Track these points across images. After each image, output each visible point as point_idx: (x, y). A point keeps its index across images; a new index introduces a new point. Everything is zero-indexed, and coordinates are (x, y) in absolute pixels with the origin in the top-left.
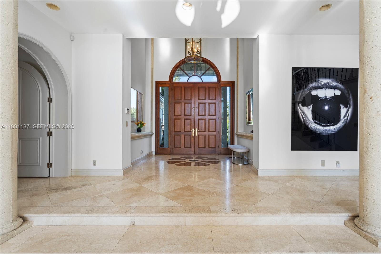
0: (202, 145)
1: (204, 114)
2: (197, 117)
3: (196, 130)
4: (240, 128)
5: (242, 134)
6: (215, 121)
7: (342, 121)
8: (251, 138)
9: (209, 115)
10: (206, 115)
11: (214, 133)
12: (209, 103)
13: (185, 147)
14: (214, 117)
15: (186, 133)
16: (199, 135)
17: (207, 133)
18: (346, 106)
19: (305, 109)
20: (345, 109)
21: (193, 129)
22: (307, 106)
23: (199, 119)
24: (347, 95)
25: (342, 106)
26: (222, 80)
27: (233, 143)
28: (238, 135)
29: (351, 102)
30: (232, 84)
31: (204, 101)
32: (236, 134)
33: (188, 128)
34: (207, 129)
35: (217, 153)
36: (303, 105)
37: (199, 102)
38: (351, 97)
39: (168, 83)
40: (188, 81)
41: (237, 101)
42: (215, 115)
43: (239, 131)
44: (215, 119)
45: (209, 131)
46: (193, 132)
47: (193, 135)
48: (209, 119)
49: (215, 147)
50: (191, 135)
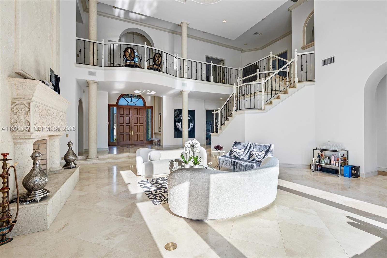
0: (136, 139)
1: (137, 123)
2: (133, 125)
3: (133, 131)
4: (156, 130)
5: (157, 133)
6: (143, 127)
7: (190, 128)
8: (160, 134)
9: (140, 124)
10: (138, 123)
11: (143, 133)
12: (140, 117)
13: (126, 141)
14: (143, 125)
15: (127, 133)
16: (134, 134)
17: (139, 133)
18: (191, 123)
19: (178, 123)
20: (191, 124)
21: (131, 131)
22: (179, 123)
23: (134, 126)
24: (192, 119)
25: (190, 123)
26: (147, 105)
27: (152, 137)
28: (155, 134)
29: (193, 121)
30: (152, 108)
31: (137, 116)
32: (154, 133)
33: (128, 130)
34: (139, 131)
35: (144, 143)
36: (178, 122)
37: (134, 116)
38: (193, 120)
39: (116, 105)
40: (128, 105)
41: (155, 117)
42: (143, 124)
43: (156, 132)
44: (143, 126)
45: (140, 132)
46: (131, 133)
47: (131, 134)
48: (140, 126)
49: (143, 141)
50: (130, 134)
